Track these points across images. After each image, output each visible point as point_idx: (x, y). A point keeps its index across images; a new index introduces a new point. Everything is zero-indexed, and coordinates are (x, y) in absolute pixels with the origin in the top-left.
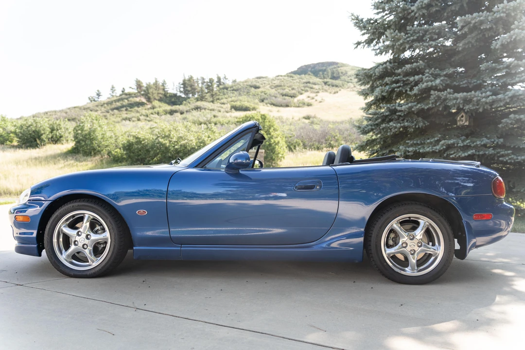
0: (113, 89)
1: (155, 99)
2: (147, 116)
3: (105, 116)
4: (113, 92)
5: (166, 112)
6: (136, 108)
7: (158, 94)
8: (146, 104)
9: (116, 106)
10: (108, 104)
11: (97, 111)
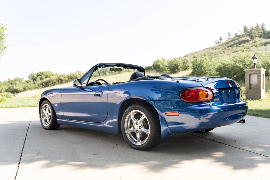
0: (229, 34)
1: (256, 36)
2: (249, 48)
3: (223, 51)
4: (229, 36)
5: (262, 44)
6: (243, 44)
7: (258, 33)
8: (250, 41)
9: (230, 45)
10: (225, 44)
11: (219, 49)
